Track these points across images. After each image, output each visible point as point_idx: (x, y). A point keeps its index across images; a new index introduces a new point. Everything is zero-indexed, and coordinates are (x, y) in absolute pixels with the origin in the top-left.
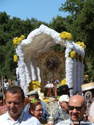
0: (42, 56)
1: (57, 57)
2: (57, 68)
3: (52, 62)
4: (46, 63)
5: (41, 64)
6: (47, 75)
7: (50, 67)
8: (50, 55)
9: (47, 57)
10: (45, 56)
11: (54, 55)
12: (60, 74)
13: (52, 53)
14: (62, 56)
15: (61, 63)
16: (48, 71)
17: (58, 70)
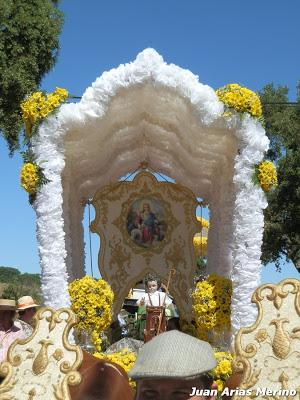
0: (111, 195)
1: (165, 203)
2: (161, 239)
3: (145, 217)
4: (124, 219)
5: (104, 222)
6: (125, 264)
7: (137, 237)
8: (138, 191)
9: (126, 197)
10: (122, 193)
11: (153, 191)
12: (171, 264)
13: (145, 184)
14: (181, 200)
15: (177, 223)
16: (129, 250)
17: (166, 249)
